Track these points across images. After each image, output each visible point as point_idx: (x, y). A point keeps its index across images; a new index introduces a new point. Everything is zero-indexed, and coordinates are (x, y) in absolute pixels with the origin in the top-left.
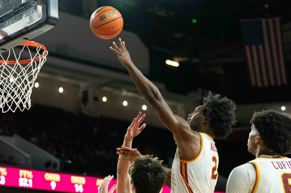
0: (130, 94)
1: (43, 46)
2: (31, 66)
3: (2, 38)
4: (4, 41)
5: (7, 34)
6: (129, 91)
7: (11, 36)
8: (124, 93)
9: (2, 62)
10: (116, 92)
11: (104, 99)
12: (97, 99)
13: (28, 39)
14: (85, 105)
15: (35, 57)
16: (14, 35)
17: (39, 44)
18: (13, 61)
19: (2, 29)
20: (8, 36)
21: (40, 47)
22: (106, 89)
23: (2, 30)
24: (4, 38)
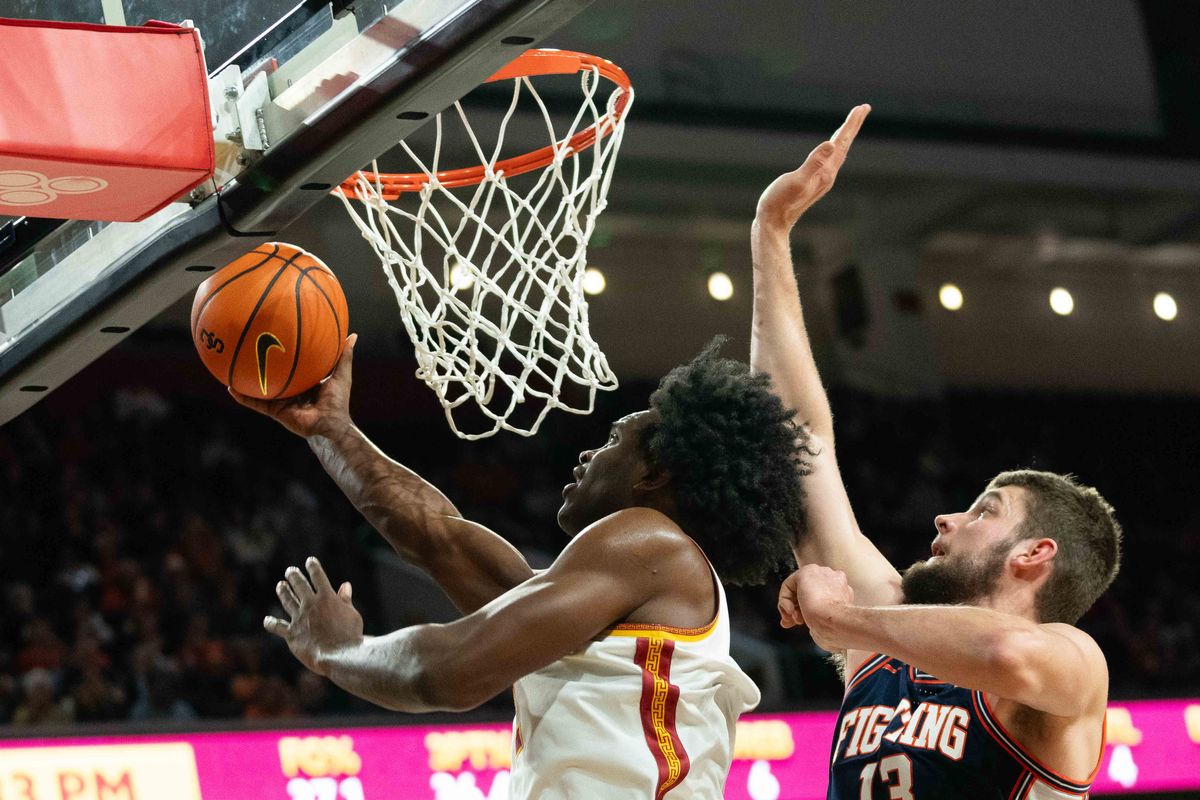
0: (1080, 250)
1: (610, 62)
2: (557, 180)
3: (394, 59)
4: (407, 70)
5: (418, 34)
6: (1072, 232)
7: (440, 42)
8: (1049, 248)
9: (412, 183)
10: (1006, 251)
11: (951, 297)
12: (914, 302)
13: (531, 40)
14: (858, 343)
15: (576, 132)
16: (453, 34)
17: (585, 56)
18: (468, 171)
19: (389, 10)
20: (425, 44)
21: (596, 69)
22: (951, 242)
23: (387, 17)
24: (403, 59)
